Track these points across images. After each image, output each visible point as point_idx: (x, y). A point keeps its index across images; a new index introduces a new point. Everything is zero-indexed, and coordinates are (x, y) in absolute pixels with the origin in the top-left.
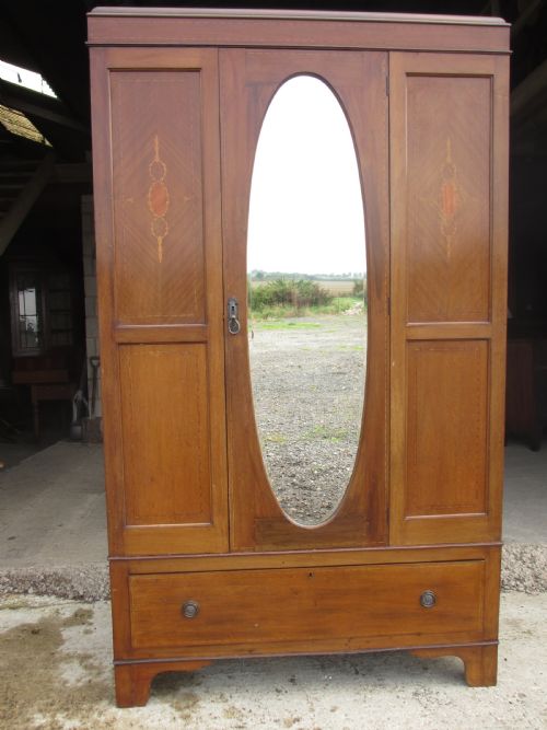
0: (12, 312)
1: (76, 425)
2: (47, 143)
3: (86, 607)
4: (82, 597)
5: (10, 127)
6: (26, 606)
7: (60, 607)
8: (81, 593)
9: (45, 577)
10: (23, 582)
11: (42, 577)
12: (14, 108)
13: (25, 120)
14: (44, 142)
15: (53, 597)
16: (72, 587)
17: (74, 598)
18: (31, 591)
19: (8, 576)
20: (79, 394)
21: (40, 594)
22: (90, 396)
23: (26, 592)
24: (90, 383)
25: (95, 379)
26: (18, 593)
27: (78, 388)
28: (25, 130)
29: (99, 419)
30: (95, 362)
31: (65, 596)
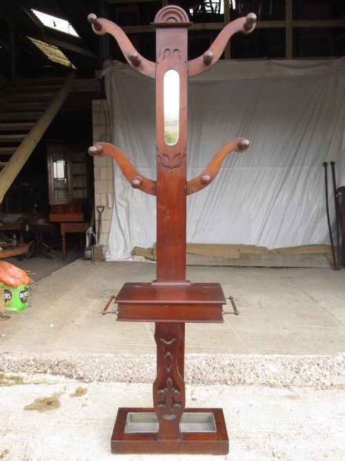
0: (49, 176)
1: (88, 250)
2: (74, 67)
3: (84, 386)
4: (82, 378)
5: (51, 57)
6: (44, 382)
7: (67, 384)
8: (82, 376)
9: (58, 362)
10: (43, 365)
11: (56, 362)
12: (52, 44)
13: (59, 52)
14: (71, 66)
15: (63, 376)
16: (76, 371)
17: (77, 379)
18: (49, 371)
19: (34, 360)
20: (90, 230)
21: (54, 374)
22: (97, 231)
23: (45, 372)
24: (97, 223)
25: (100, 220)
26: (40, 372)
27: (89, 226)
28: (59, 59)
29: (102, 246)
30: (100, 209)
31: (70, 376)
